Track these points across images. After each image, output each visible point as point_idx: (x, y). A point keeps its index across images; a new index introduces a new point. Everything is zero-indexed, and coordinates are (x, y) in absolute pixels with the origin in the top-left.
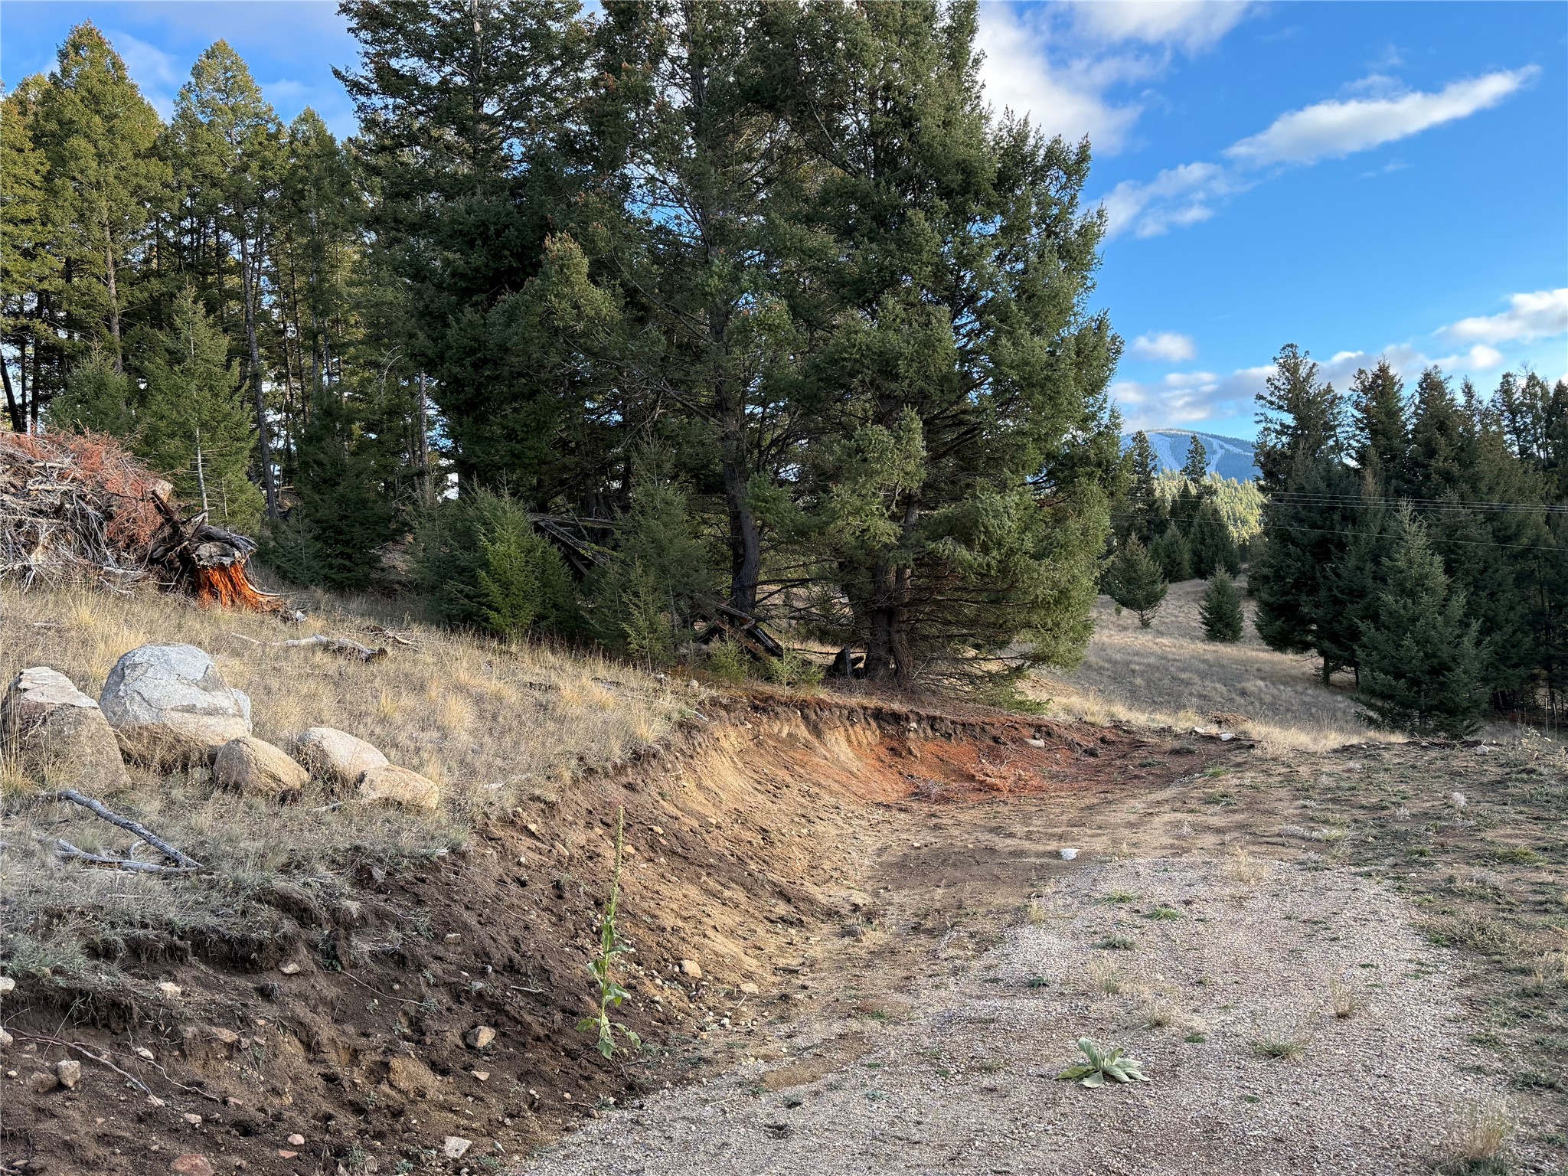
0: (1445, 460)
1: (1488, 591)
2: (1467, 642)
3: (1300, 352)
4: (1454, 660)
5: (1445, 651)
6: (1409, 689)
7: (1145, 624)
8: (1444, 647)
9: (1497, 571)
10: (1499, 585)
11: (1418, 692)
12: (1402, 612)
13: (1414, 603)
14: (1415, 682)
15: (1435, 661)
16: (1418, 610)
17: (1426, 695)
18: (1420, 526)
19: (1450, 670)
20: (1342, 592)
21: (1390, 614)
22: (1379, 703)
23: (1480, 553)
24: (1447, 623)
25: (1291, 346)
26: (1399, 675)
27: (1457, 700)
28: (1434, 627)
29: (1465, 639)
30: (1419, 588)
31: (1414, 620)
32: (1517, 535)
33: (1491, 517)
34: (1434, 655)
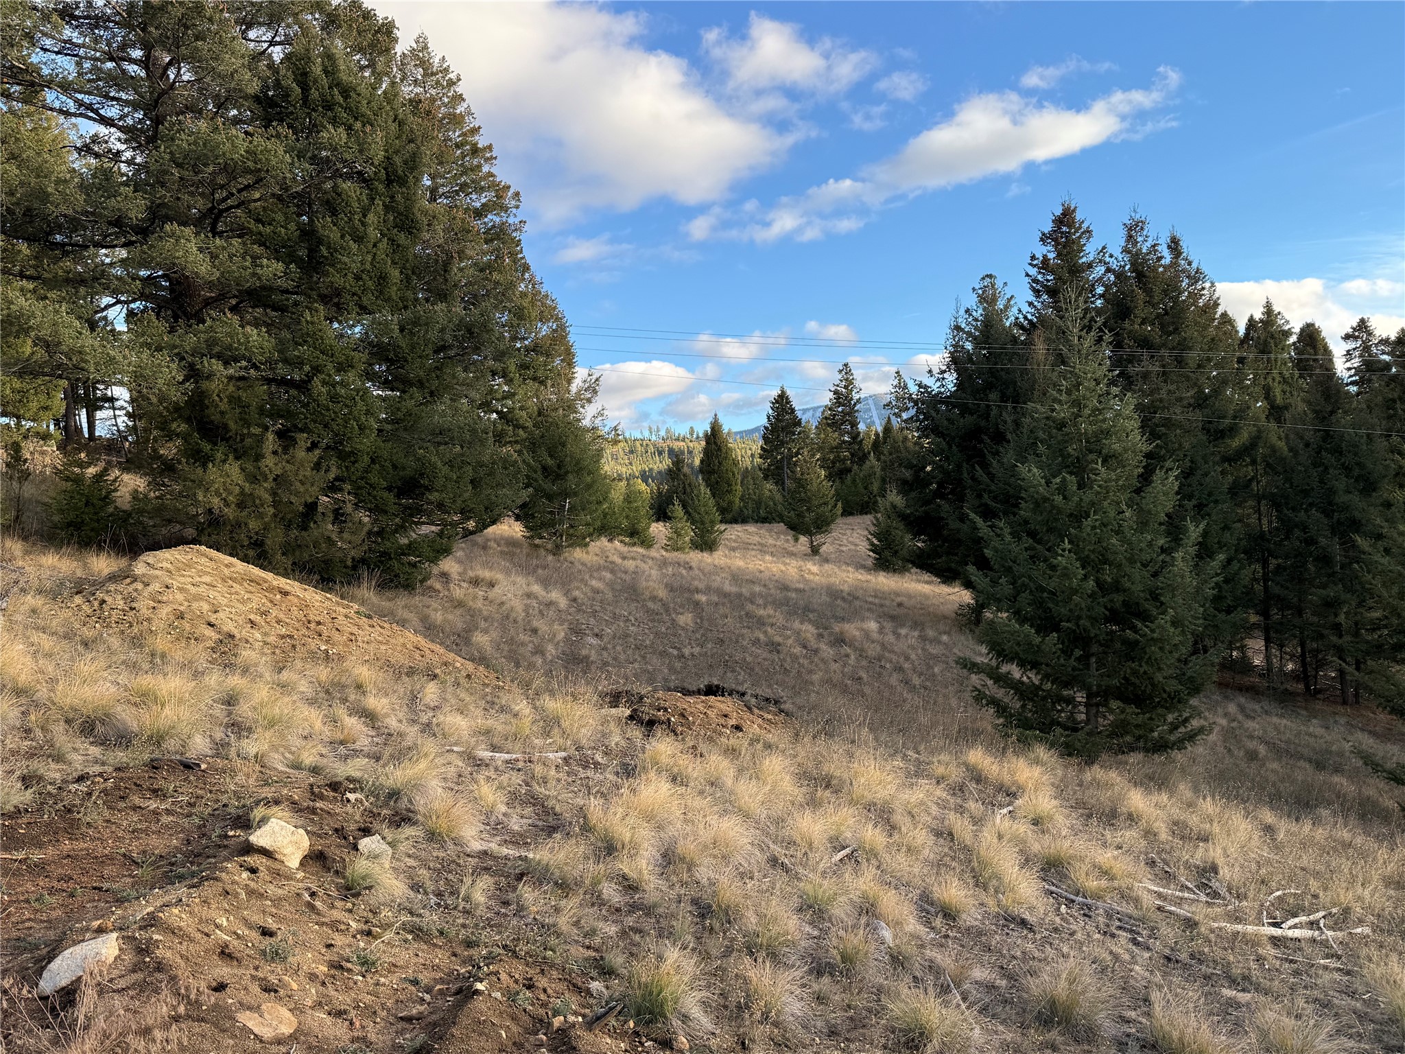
0: (1143, 323)
1: (1194, 502)
2: (1182, 560)
3: (999, 284)
4: (1155, 596)
5: (1137, 582)
6: (1067, 653)
7: (815, 551)
8: (1137, 573)
9: (1206, 475)
10: (1210, 494)
11: (1085, 659)
12: (1058, 499)
13: (1081, 486)
14: (1078, 640)
15: (1118, 598)
16: (1088, 496)
17: (1100, 664)
18: (1099, 340)
19: (1145, 617)
20: (995, 499)
21: (1038, 504)
22: (1016, 672)
23: (1187, 445)
24: (1143, 525)
25: (990, 276)
26: (1047, 624)
27: (1159, 677)
28: (1118, 532)
29: (1178, 555)
30: (1091, 457)
31: (1078, 517)
32: (1232, 430)
33: (1201, 402)
34: (1116, 587)
